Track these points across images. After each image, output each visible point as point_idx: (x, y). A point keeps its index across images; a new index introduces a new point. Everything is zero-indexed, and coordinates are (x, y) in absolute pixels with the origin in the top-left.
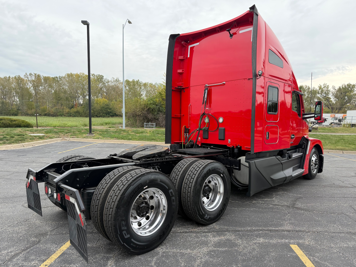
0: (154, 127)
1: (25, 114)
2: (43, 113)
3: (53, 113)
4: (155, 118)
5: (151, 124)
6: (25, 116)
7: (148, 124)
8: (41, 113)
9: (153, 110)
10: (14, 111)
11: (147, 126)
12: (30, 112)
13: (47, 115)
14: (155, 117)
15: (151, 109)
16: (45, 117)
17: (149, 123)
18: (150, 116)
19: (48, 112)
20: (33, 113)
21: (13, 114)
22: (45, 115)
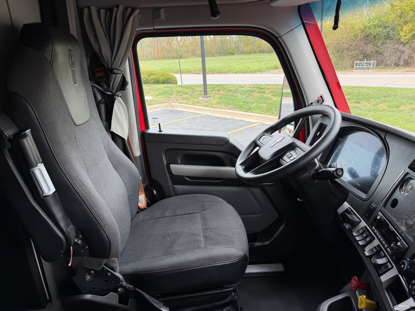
0: (371, 68)
1: (241, 52)
2: (258, 50)
3: (267, 49)
4: (377, 52)
5: (366, 63)
6: (241, 54)
7: (361, 63)
8: (256, 49)
9: (375, 36)
10: (231, 50)
11: (360, 67)
12: (245, 49)
13: (261, 52)
14: (378, 49)
15: (373, 36)
16: (261, 54)
17: (364, 61)
18: (369, 48)
19: (263, 49)
20: (248, 50)
21: (230, 54)
22: (260, 52)
